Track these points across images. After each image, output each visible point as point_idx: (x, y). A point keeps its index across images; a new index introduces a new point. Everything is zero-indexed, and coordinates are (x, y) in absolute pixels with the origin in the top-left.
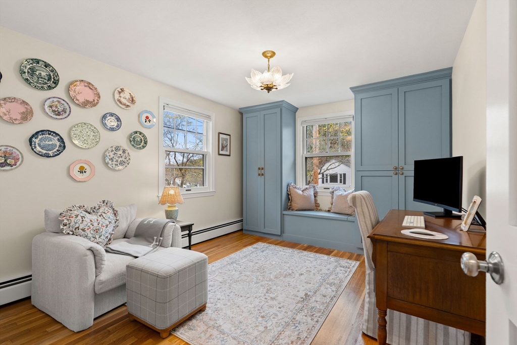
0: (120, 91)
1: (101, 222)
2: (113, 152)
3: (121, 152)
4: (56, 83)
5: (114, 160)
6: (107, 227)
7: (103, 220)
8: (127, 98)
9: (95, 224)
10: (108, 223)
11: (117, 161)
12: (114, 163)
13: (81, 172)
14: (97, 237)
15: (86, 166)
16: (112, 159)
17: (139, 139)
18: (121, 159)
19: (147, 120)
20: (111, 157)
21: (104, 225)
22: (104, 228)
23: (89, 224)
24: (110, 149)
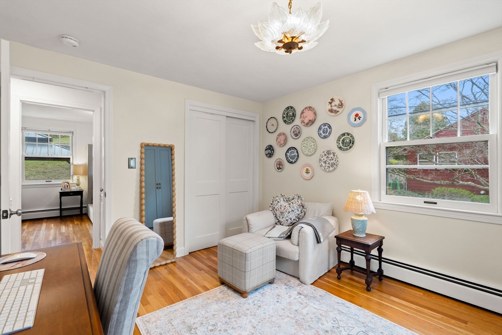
0: (330, 101)
1: (286, 209)
2: (326, 156)
3: (332, 156)
4: (294, 115)
5: (327, 163)
6: (289, 213)
7: (289, 208)
8: (337, 105)
9: (283, 209)
10: (291, 211)
11: (329, 164)
12: (327, 165)
13: (307, 173)
14: (281, 217)
15: (309, 169)
16: (325, 162)
17: (348, 140)
18: (332, 161)
19: (357, 118)
20: (325, 160)
21: (287, 211)
22: (287, 213)
23: (279, 207)
24: (323, 154)
